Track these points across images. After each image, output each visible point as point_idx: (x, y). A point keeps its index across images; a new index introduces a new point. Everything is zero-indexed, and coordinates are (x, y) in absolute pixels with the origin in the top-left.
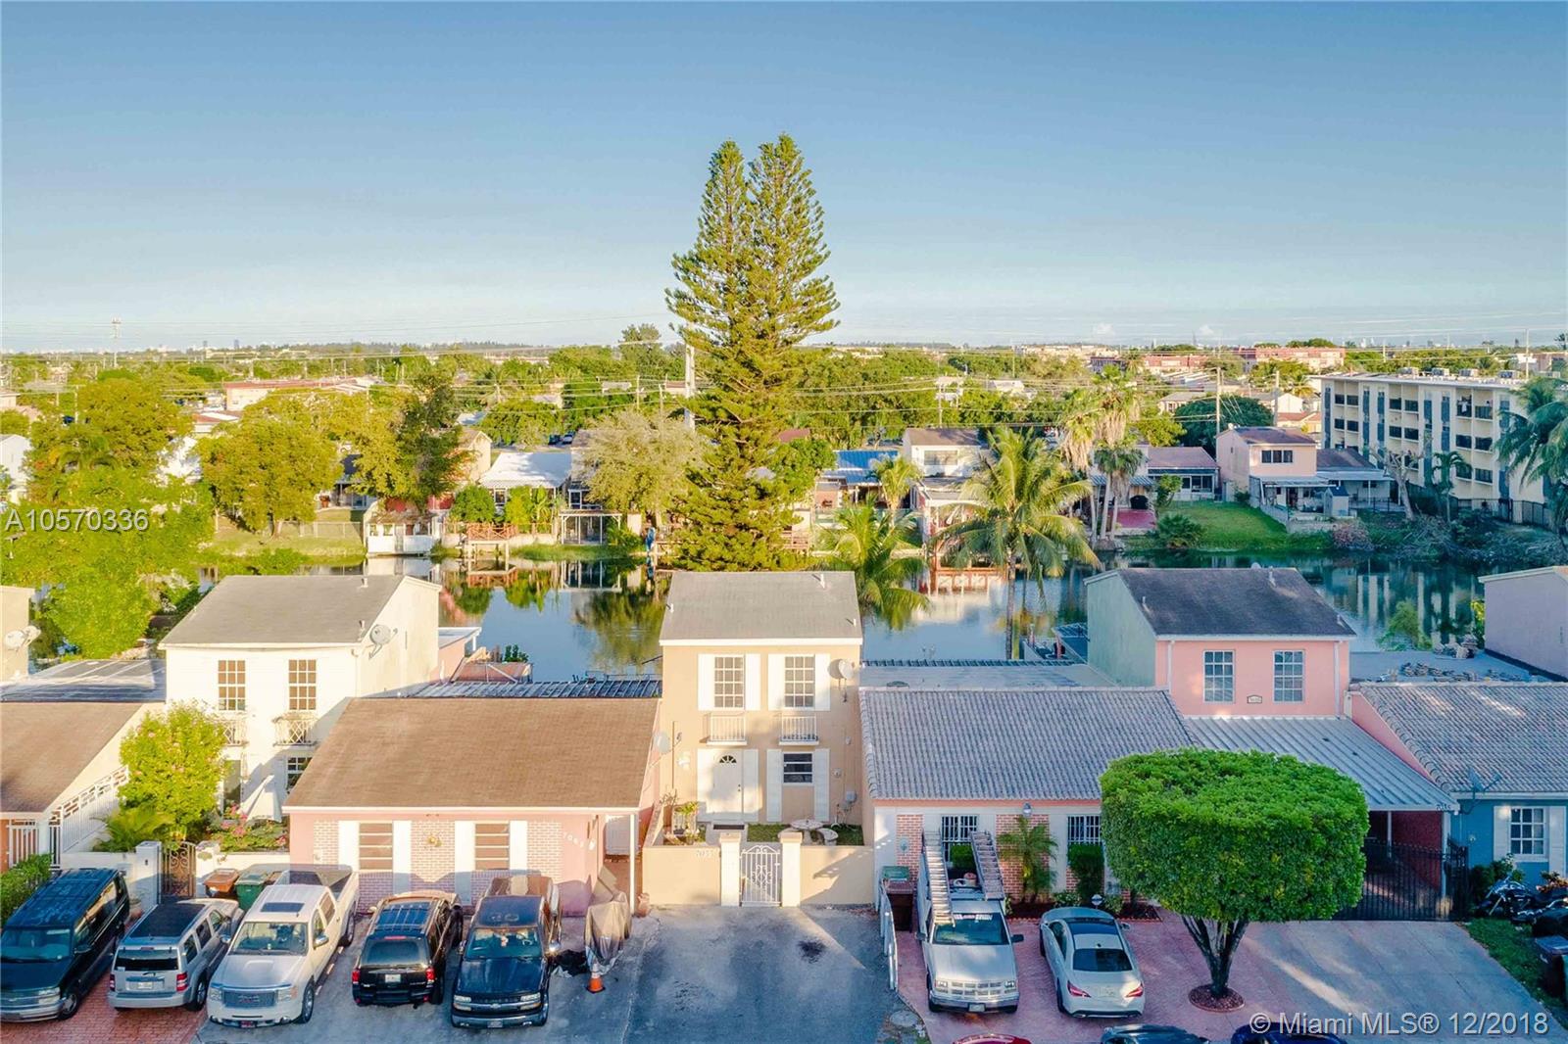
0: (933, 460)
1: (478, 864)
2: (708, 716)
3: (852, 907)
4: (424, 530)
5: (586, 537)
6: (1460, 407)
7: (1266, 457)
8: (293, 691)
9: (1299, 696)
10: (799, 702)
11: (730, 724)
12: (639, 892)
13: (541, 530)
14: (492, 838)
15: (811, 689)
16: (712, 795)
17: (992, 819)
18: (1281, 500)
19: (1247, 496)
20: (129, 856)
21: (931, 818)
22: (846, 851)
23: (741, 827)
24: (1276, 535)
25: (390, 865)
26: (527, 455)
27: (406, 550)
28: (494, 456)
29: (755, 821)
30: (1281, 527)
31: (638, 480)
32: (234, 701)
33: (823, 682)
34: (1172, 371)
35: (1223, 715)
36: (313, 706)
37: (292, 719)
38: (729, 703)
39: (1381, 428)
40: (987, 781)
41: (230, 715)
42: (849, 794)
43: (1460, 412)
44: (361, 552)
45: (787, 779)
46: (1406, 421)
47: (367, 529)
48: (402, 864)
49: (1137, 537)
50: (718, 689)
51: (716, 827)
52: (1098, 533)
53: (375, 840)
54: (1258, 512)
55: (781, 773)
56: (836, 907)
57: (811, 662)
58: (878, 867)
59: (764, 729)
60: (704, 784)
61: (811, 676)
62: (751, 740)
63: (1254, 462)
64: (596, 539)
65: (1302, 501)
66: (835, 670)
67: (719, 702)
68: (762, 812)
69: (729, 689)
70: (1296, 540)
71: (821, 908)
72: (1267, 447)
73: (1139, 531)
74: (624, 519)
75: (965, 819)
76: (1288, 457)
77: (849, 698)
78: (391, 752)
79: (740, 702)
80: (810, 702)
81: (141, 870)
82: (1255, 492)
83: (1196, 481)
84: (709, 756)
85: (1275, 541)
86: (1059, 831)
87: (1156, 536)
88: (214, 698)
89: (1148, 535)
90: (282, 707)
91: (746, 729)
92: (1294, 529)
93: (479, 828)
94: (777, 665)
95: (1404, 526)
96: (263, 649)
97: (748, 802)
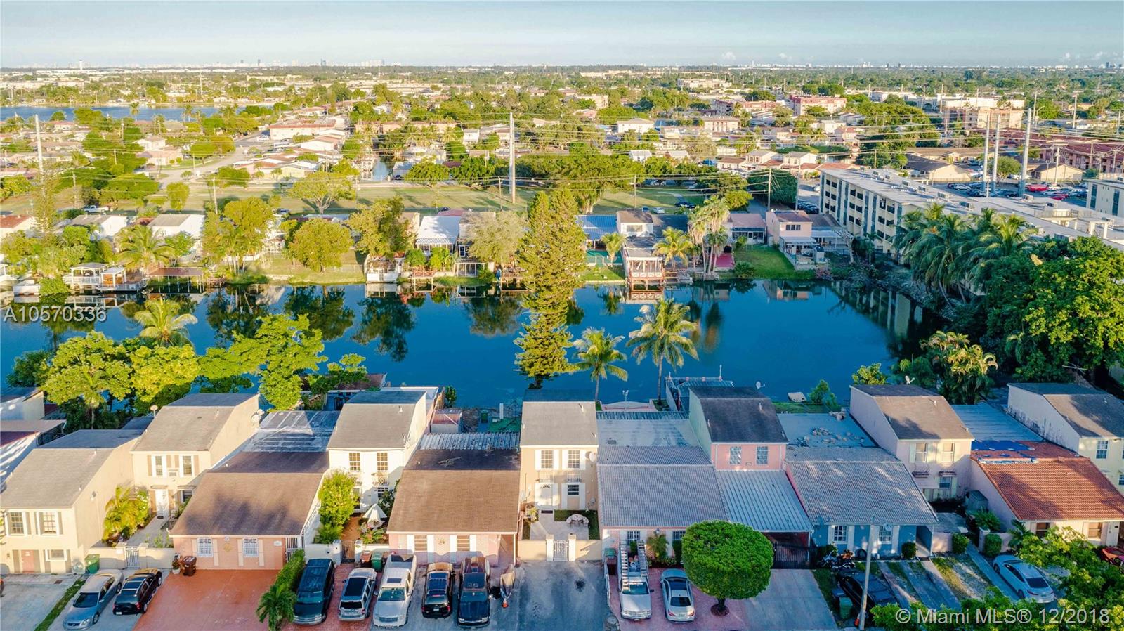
0: (631, 229)
1: (458, 550)
2: (539, 471)
3: (594, 561)
4: (392, 270)
5: (468, 272)
6: (881, 204)
7: (788, 228)
8: (379, 464)
9: (766, 463)
10: (574, 466)
11: (546, 474)
12: (517, 556)
13: (447, 270)
14: (463, 541)
15: (578, 462)
16: (541, 496)
17: (645, 533)
18: (794, 251)
19: (778, 246)
20: (330, 545)
21: (623, 533)
22: (593, 542)
23: (551, 512)
24: (790, 271)
27: (385, 280)
28: (421, 219)
29: (557, 509)
30: (791, 266)
32: (355, 467)
33: (583, 459)
34: (757, 110)
35: (737, 469)
36: (386, 469)
37: (380, 475)
38: (547, 467)
39: (846, 202)
40: (647, 517)
41: (354, 472)
42: (593, 500)
43: (881, 207)
44: (363, 280)
45: (569, 494)
46: (857, 202)
47: (366, 269)
48: (431, 548)
49: (724, 272)
50: (543, 462)
51: (543, 512)
52: (707, 271)
53: (421, 543)
54: (782, 255)
55: (567, 492)
56: (589, 561)
57: (579, 452)
58: (603, 549)
59: (562, 474)
60: (538, 493)
61: (579, 457)
62: (555, 479)
63: (782, 228)
64: (473, 273)
65: (804, 251)
66: (588, 455)
67: (543, 466)
68: (560, 505)
69: (547, 462)
70: (800, 274)
71: (583, 562)
72: (790, 223)
73: (726, 269)
74: (486, 265)
75: (635, 532)
76: (798, 228)
77: (592, 466)
79: (551, 466)
80: (578, 466)
81: (335, 549)
82: (782, 245)
83: (755, 234)
84: (538, 486)
85: (789, 274)
86: (669, 537)
87: (733, 271)
88: (349, 467)
89: (730, 271)
90: (375, 470)
91: (554, 474)
92: (798, 268)
93: (458, 537)
94: (565, 454)
95: (849, 266)
96: (367, 451)
97: (554, 502)
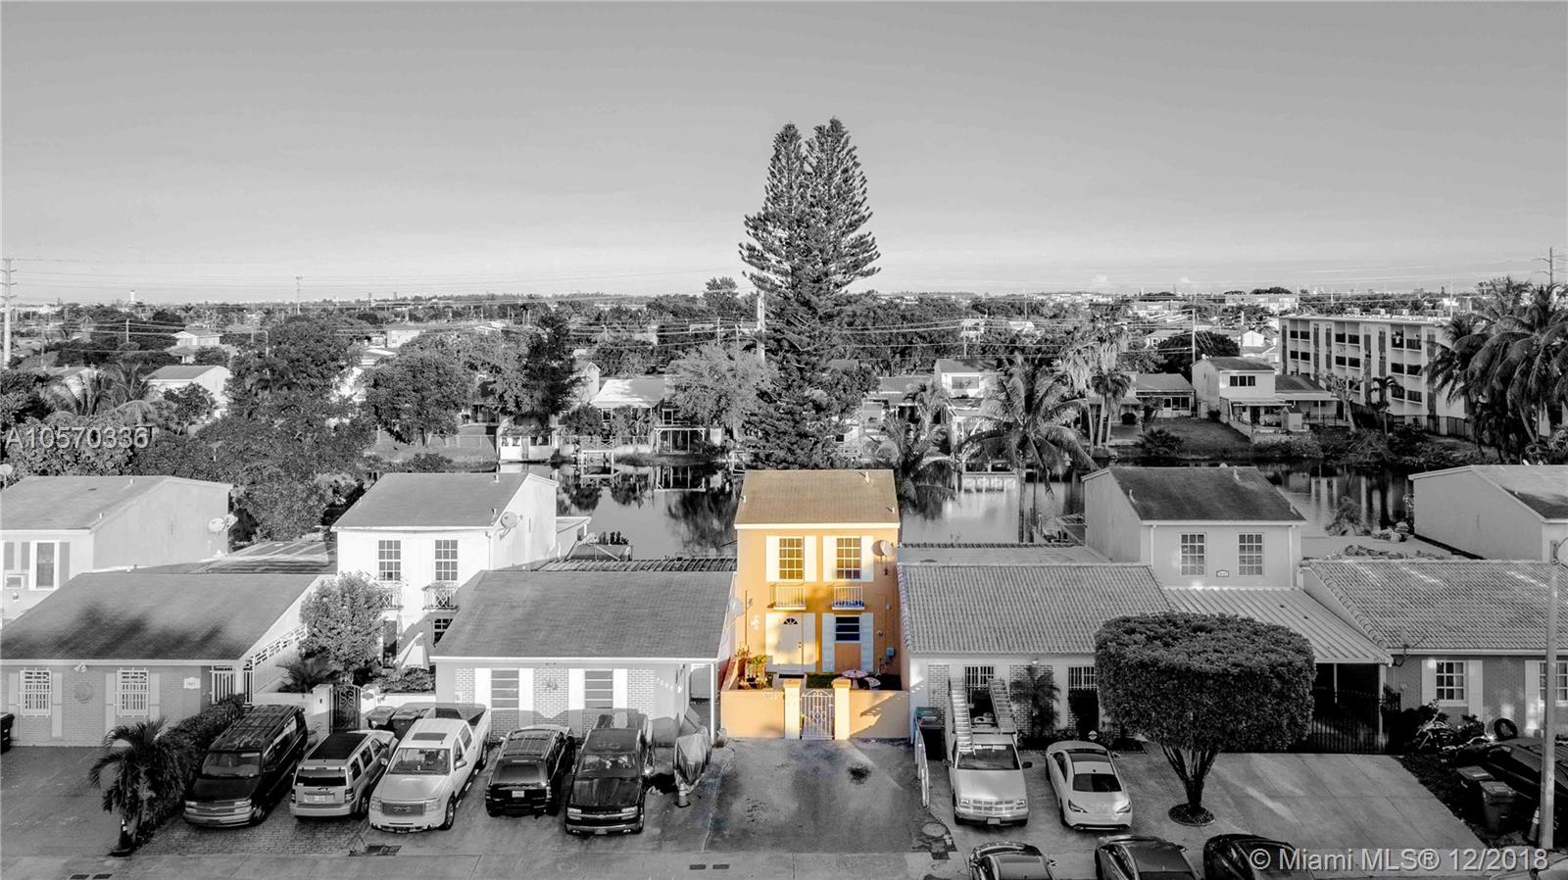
0: (958, 385)
1: (587, 704)
2: (774, 586)
3: (891, 741)
4: (545, 442)
5: (676, 447)
6: (1394, 340)
7: (1233, 381)
8: (439, 565)
9: (1260, 571)
10: (849, 574)
11: (791, 590)
12: (718, 727)
13: (640, 441)
14: (598, 683)
15: (858, 564)
16: (779, 647)
17: (1005, 670)
18: (1247, 416)
19: (1218, 413)
20: (307, 695)
21: (956, 668)
22: (888, 694)
23: (801, 677)
24: (1243, 445)
25: (516, 704)
26: (628, 381)
27: (531, 458)
28: (602, 383)
29: (813, 671)
30: (1246, 439)
31: (719, 401)
32: (391, 574)
33: (867, 558)
34: (1156, 314)
35: (1197, 586)
36: (454, 577)
37: (437, 587)
38: (791, 575)
39: (1328, 357)
40: (1003, 639)
41: (388, 584)
42: (890, 650)
43: (1394, 344)
44: (494, 460)
45: (839, 637)
46: (1349, 352)
47: (499, 441)
48: (526, 703)
49: (1127, 447)
50: (782, 564)
51: (781, 676)
52: (1095, 443)
53: (504, 685)
54: (1227, 426)
55: (833, 632)
56: (878, 740)
57: (858, 542)
58: (913, 708)
59: (821, 594)
60: (772, 639)
61: (858, 553)
62: (811, 605)
63: (1224, 385)
64: (685, 449)
65: (1264, 418)
66: (877, 549)
67: (783, 575)
68: (819, 664)
69: (791, 563)
70: (1259, 449)
71: (866, 741)
72: (1235, 373)
73: (1129, 441)
74: (708, 434)
75: (984, 669)
76: (1252, 381)
77: (890, 573)
78: (518, 613)
79: (800, 575)
80: (857, 574)
81: (318, 705)
82: (1224, 410)
83: (1176, 401)
84: (774, 618)
85: (1242, 450)
86: (1061, 679)
87: (1142, 446)
88: (375, 571)
89: (1136, 445)
90: (431, 579)
91: (806, 593)
92: (1257, 440)
93: (588, 675)
94: (830, 546)
95: (1349, 437)
96: (415, 532)
97: (807, 656)
